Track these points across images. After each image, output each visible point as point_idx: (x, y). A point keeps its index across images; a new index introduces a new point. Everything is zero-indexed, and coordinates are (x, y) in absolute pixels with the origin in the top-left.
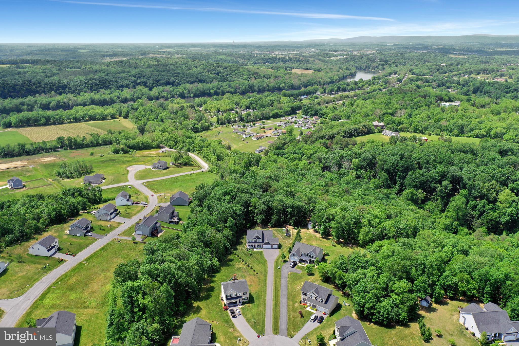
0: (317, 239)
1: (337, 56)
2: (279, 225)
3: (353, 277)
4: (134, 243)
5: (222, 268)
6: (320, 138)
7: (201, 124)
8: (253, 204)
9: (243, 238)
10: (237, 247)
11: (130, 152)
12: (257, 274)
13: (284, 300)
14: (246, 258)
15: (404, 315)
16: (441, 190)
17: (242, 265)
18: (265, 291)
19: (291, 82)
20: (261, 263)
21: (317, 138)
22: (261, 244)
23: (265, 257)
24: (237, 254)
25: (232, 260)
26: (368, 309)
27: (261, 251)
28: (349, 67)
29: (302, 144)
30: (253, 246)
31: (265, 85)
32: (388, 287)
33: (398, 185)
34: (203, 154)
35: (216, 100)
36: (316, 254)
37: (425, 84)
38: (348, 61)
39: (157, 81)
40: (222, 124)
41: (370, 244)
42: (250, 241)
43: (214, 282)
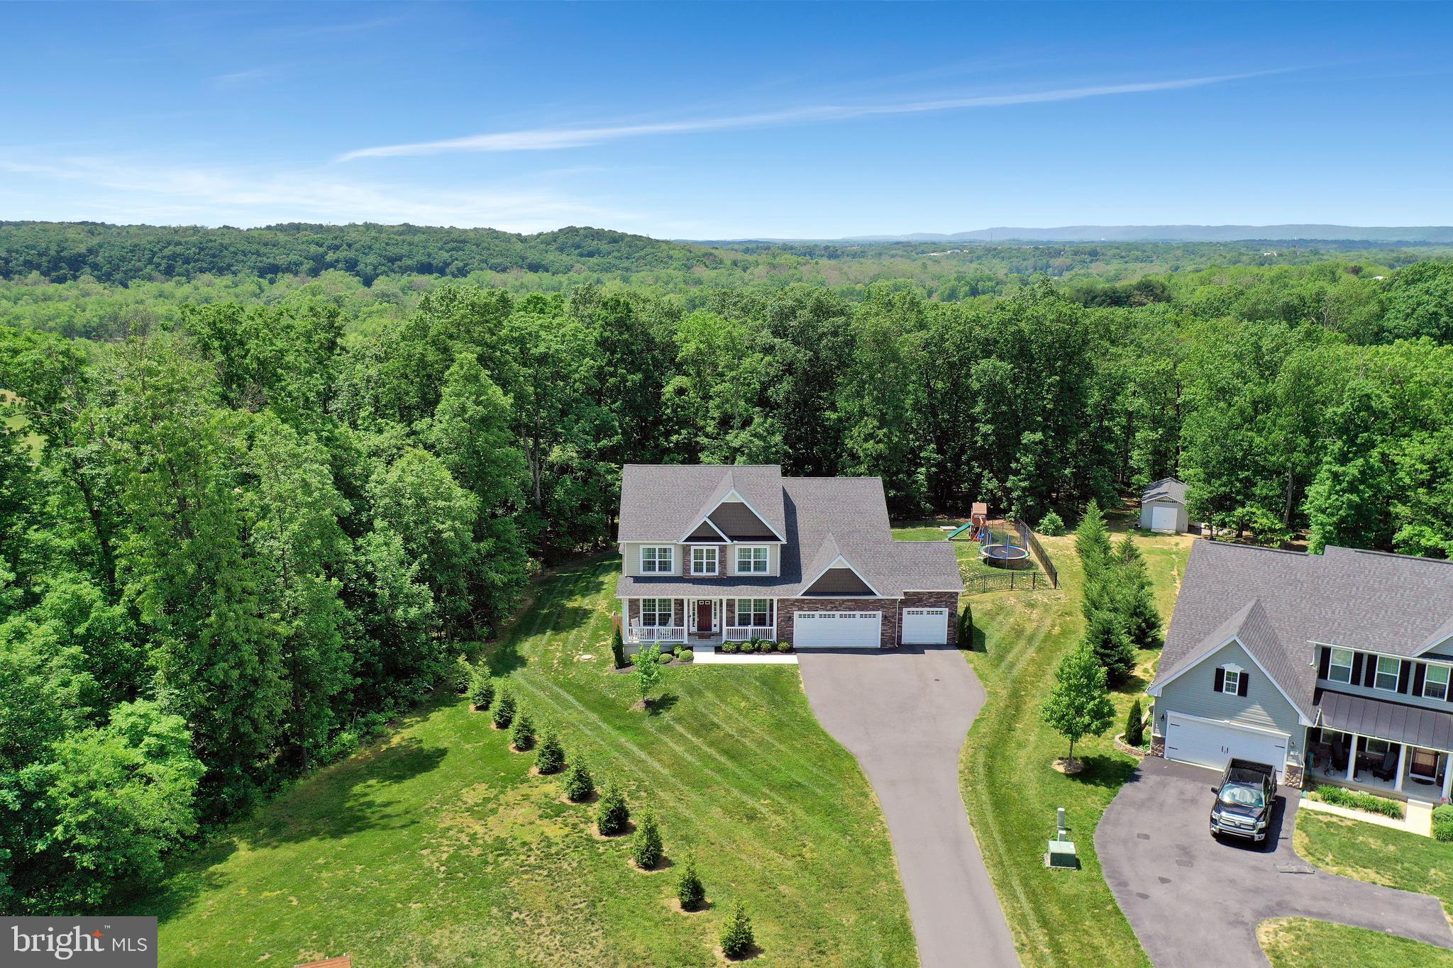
5: (242, 858)
10: (525, 648)
12: (741, 948)
14: (590, 742)
20: (789, 787)
22: (775, 594)
23: (823, 720)
24: (502, 699)
27: (779, 670)
30: (690, 624)
42: (649, 566)
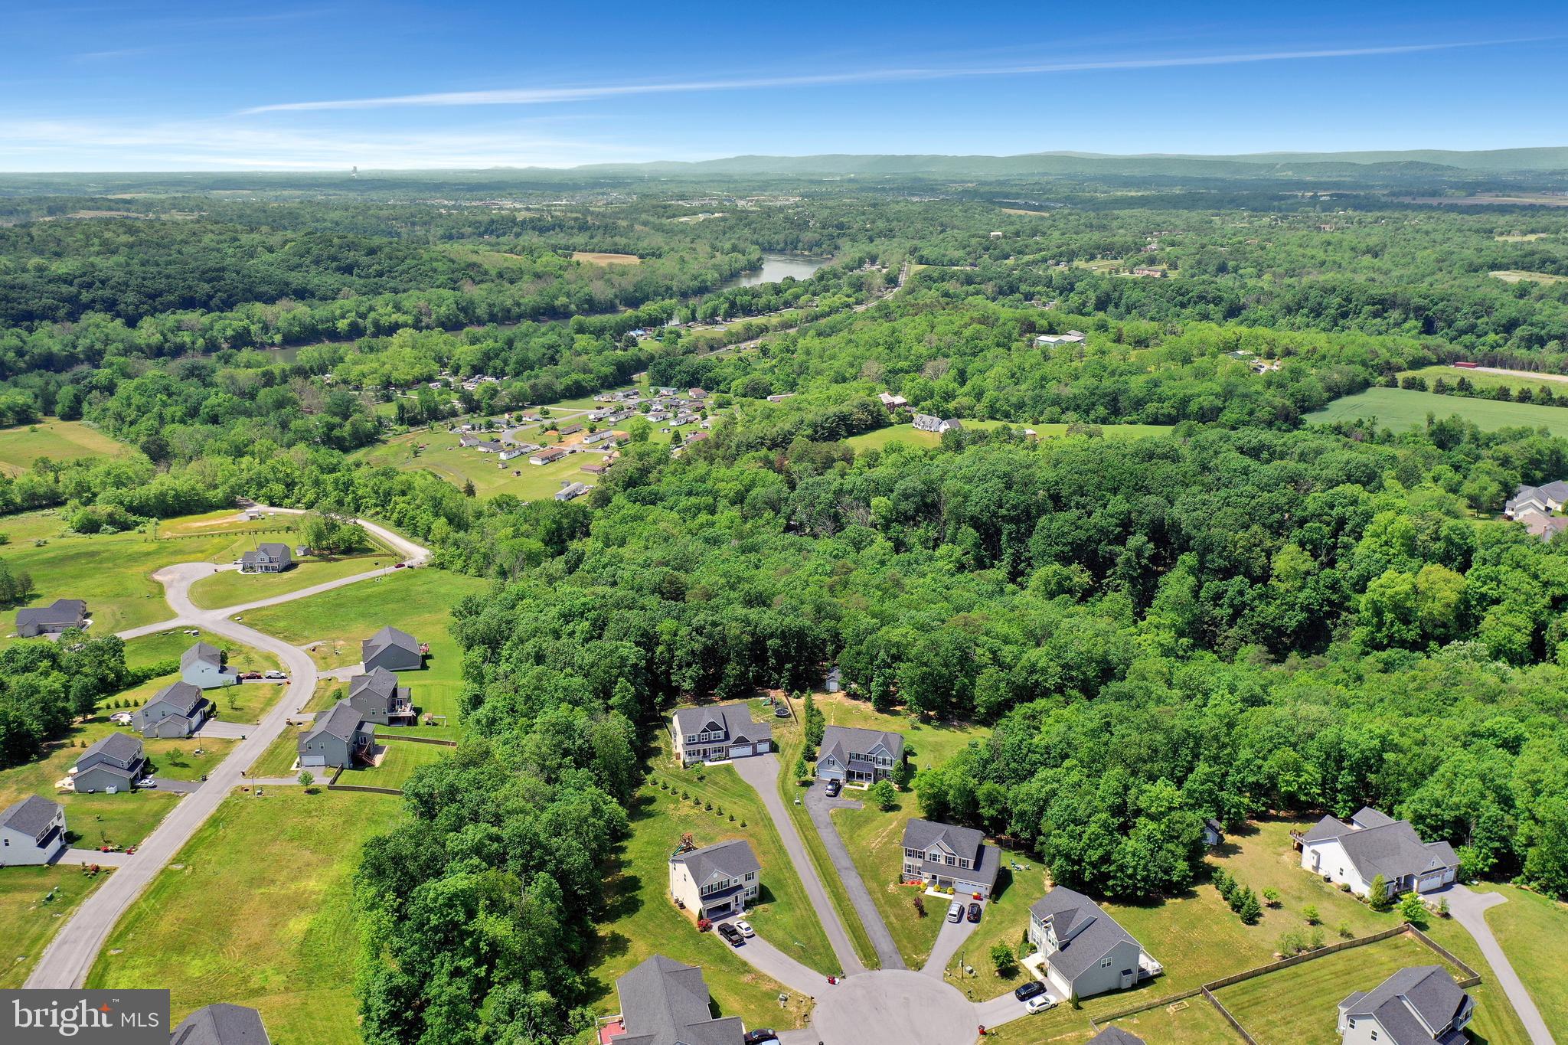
0: (866, 718)
1: (695, 214)
2: (745, 690)
3: (1033, 791)
4: (309, 792)
5: (635, 825)
6: (750, 447)
7: (353, 425)
8: (663, 637)
9: (656, 738)
10: (651, 763)
11: (137, 524)
12: (744, 825)
13: (852, 882)
15: (1182, 865)
16: (1128, 560)
17: (686, 808)
18: (788, 865)
19: (586, 290)
20: (741, 795)
21: (738, 446)
22: (724, 744)
23: (744, 778)
25: (651, 800)
26: (1093, 865)
27: (728, 765)
28: (742, 245)
29: (701, 467)
30: (702, 754)
31: (509, 302)
32: (1125, 803)
33: (1007, 558)
34: (395, 516)
35: (371, 349)
36: (891, 751)
37: (965, 288)
38: (731, 228)
39: (153, 296)
40: (414, 422)
41: (1008, 712)
43: (629, 863)
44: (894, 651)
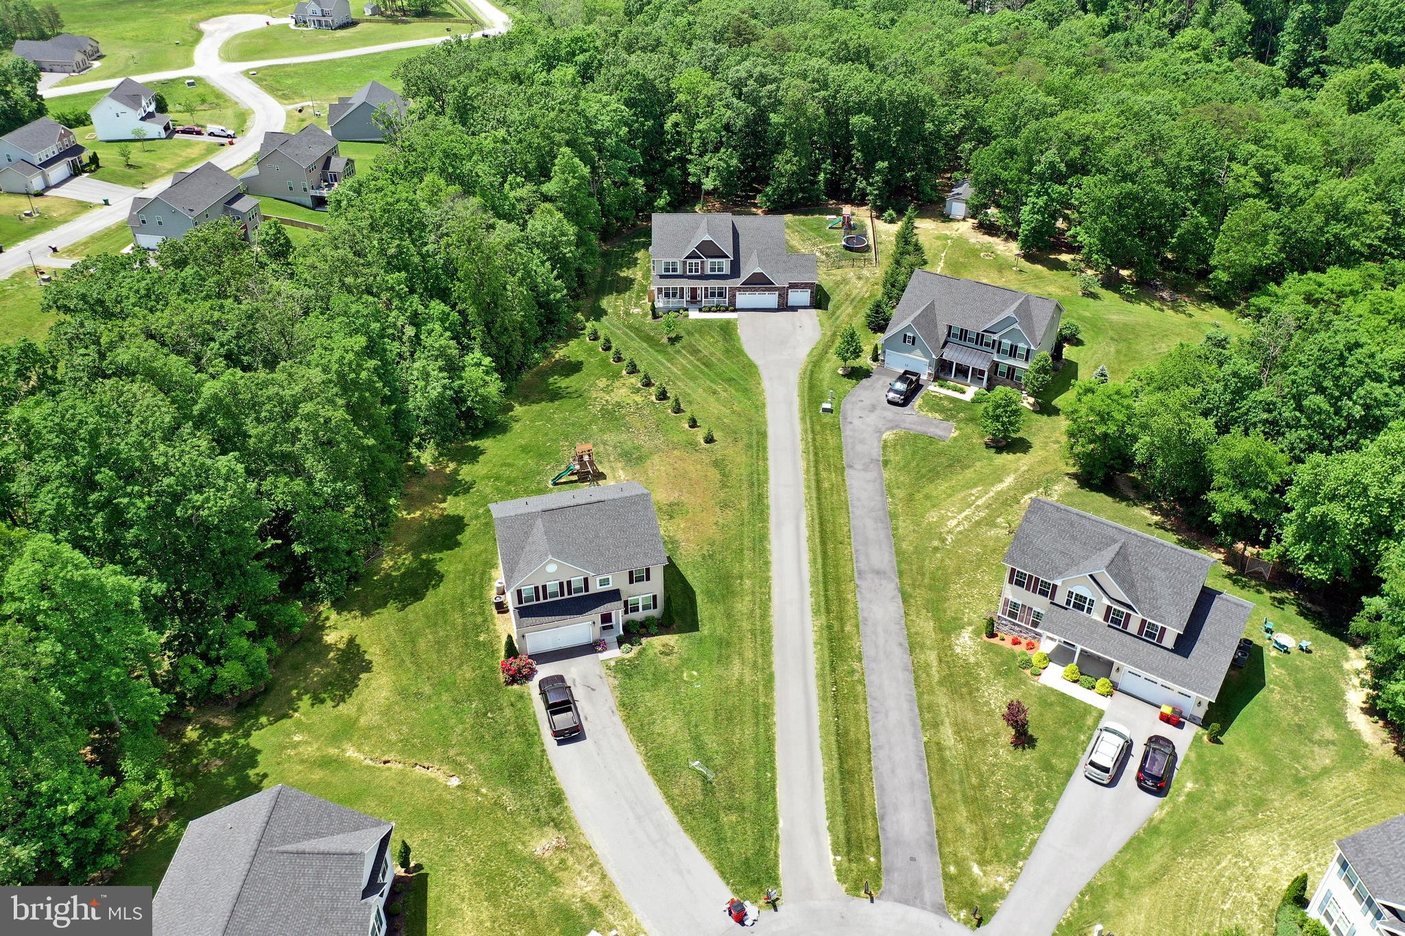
0: (1001, 266)
2: (807, 200)
5: (518, 410)
8: (681, 97)
9: (634, 263)
10: (604, 303)
12: (710, 440)
13: (879, 613)
14: (647, 358)
17: (624, 391)
18: (759, 546)
20: (730, 380)
22: (727, 284)
23: (747, 350)
24: (601, 333)
25: (572, 368)
27: (728, 322)
30: (687, 297)
36: (1031, 333)
41: (1272, 287)
42: (667, 270)
43: (467, 488)
44: (1075, 152)
